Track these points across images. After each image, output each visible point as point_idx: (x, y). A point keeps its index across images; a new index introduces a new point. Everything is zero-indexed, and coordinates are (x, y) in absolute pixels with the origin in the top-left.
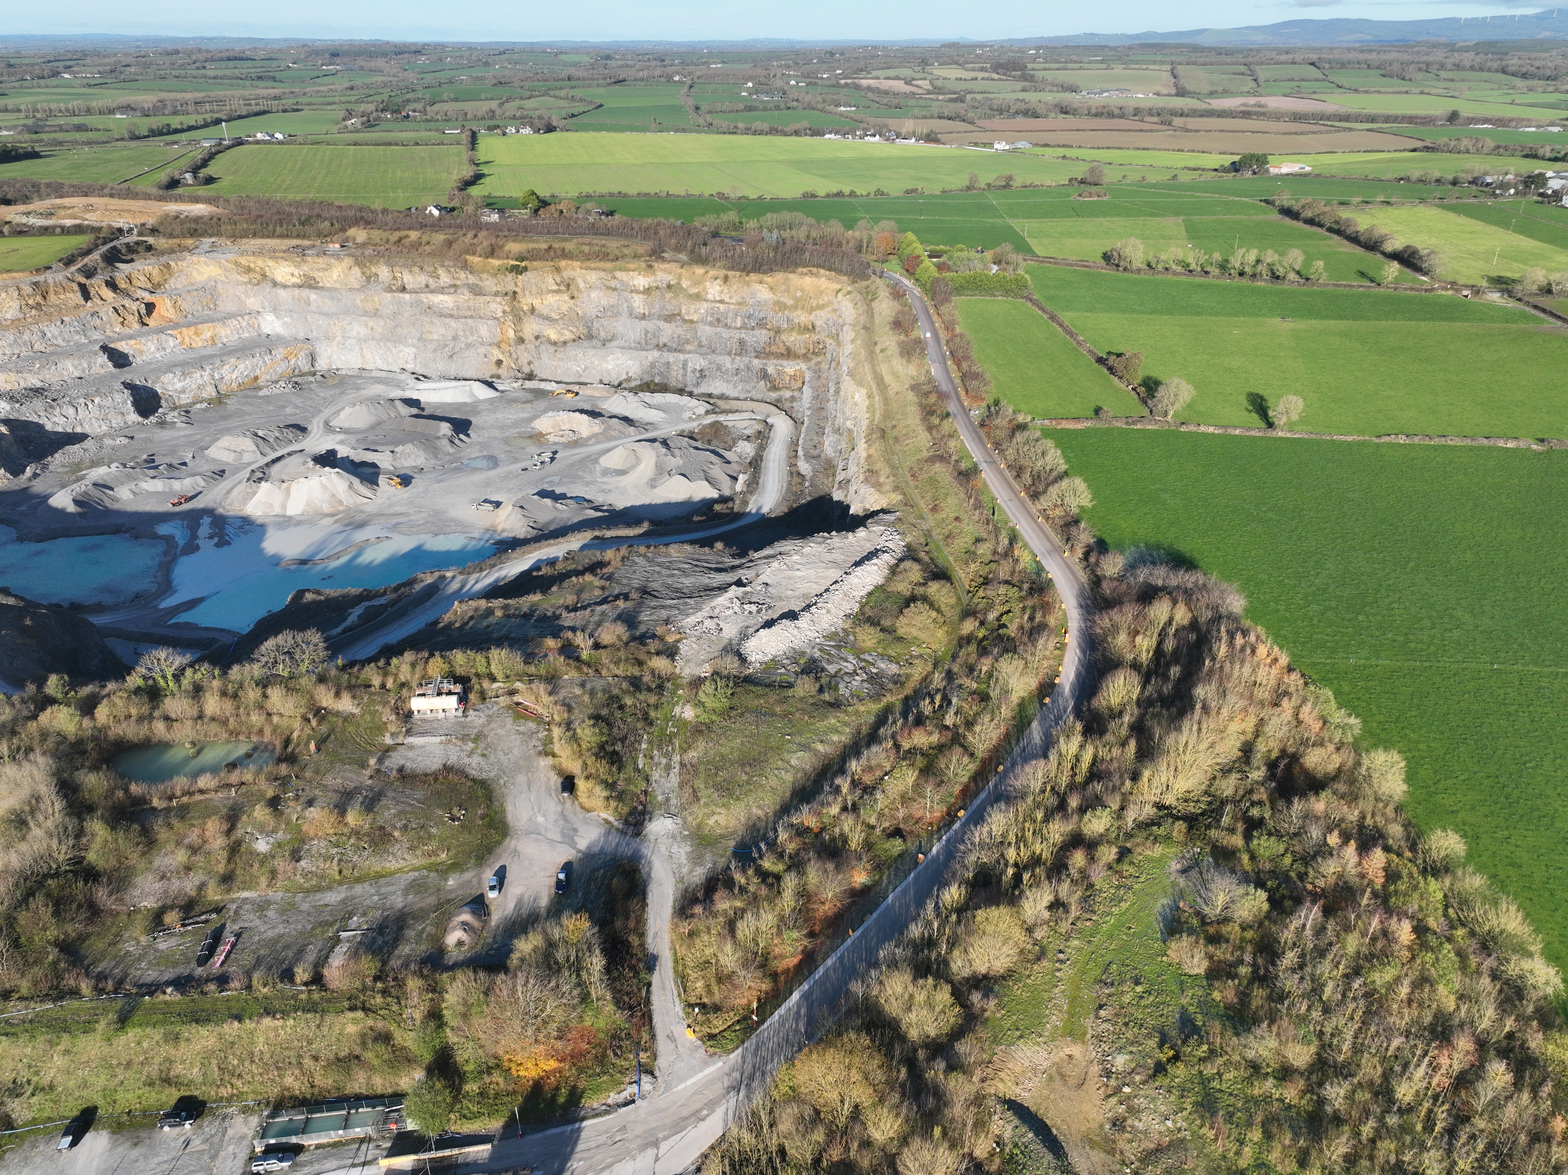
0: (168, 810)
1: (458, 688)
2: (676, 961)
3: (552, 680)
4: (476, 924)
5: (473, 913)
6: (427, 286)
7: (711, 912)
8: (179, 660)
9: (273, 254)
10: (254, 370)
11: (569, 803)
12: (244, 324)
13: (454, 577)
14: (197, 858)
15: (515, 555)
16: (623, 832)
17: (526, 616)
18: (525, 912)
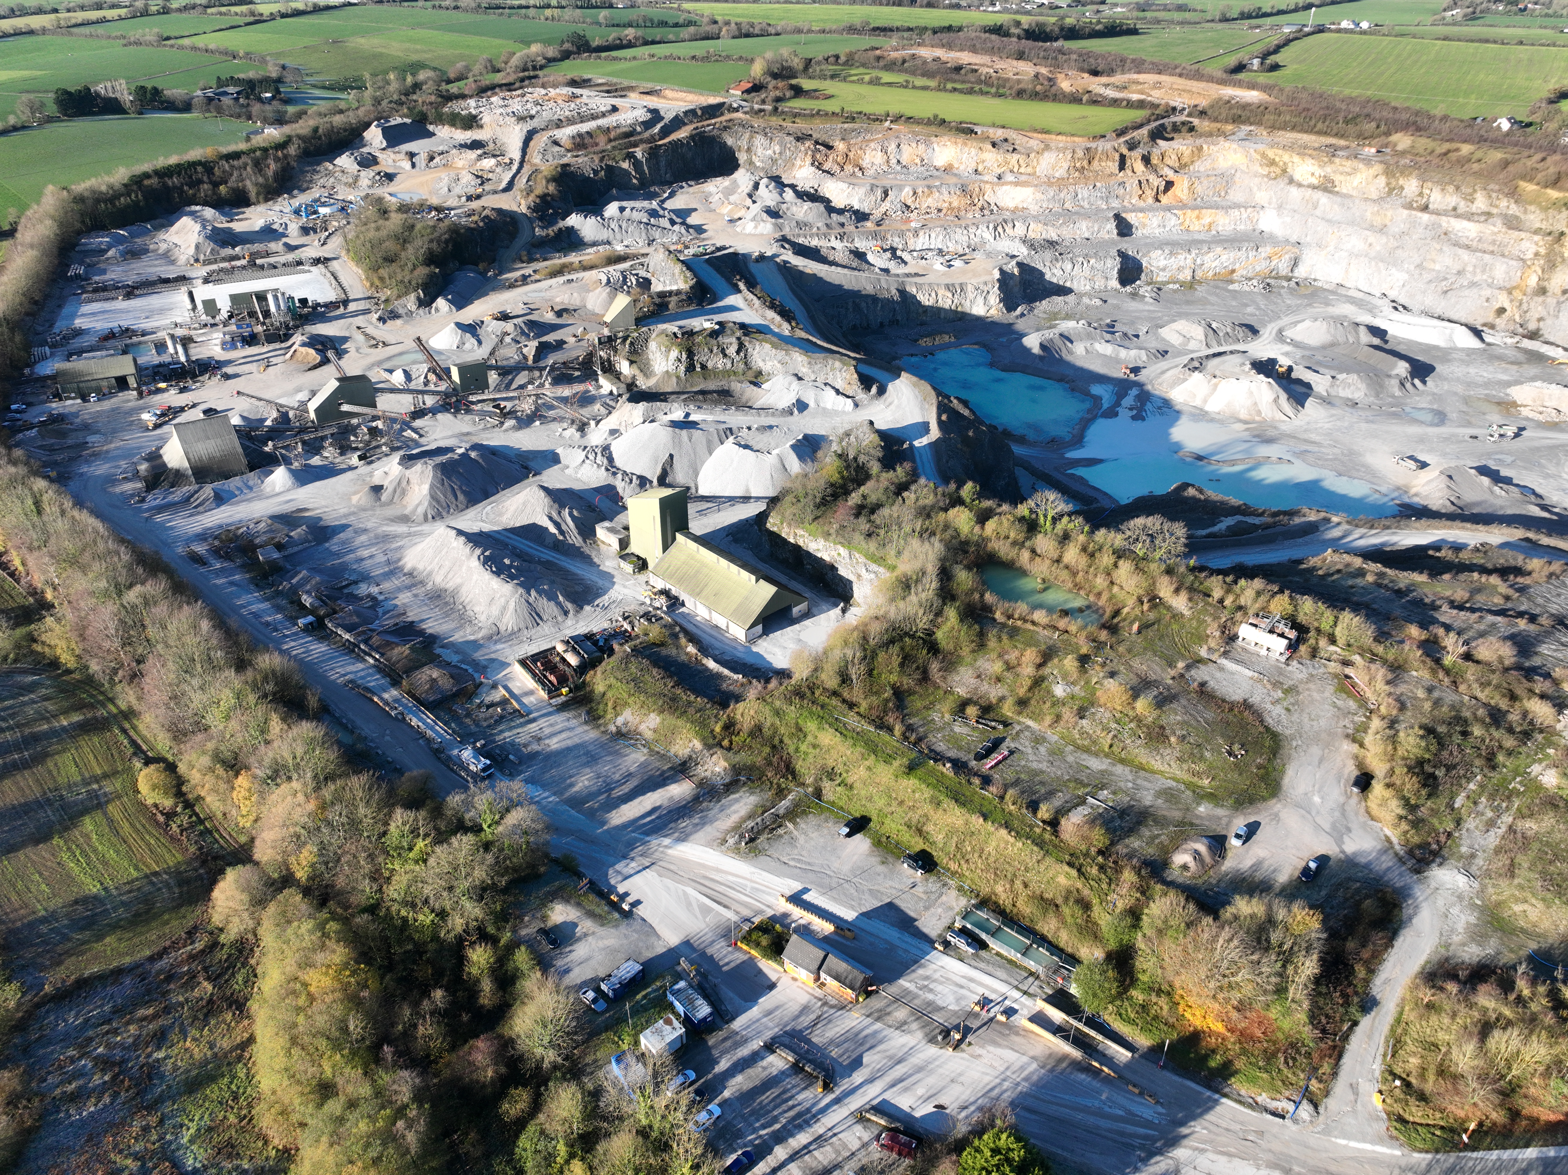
0: (1004, 625)
1: (1292, 634)
2: (1398, 1021)
3: (1397, 669)
4: (1208, 859)
5: (1210, 848)
6: (1455, 209)
7: (1466, 1000)
8: (1063, 507)
9: (1303, 151)
10: (1234, 263)
11: (1354, 800)
12: (1245, 216)
13: (1339, 524)
14: (1007, 674)
15: (1417, 525)
16: (1401, 860)
17: (1399, 593)
18: (1259, 876)
